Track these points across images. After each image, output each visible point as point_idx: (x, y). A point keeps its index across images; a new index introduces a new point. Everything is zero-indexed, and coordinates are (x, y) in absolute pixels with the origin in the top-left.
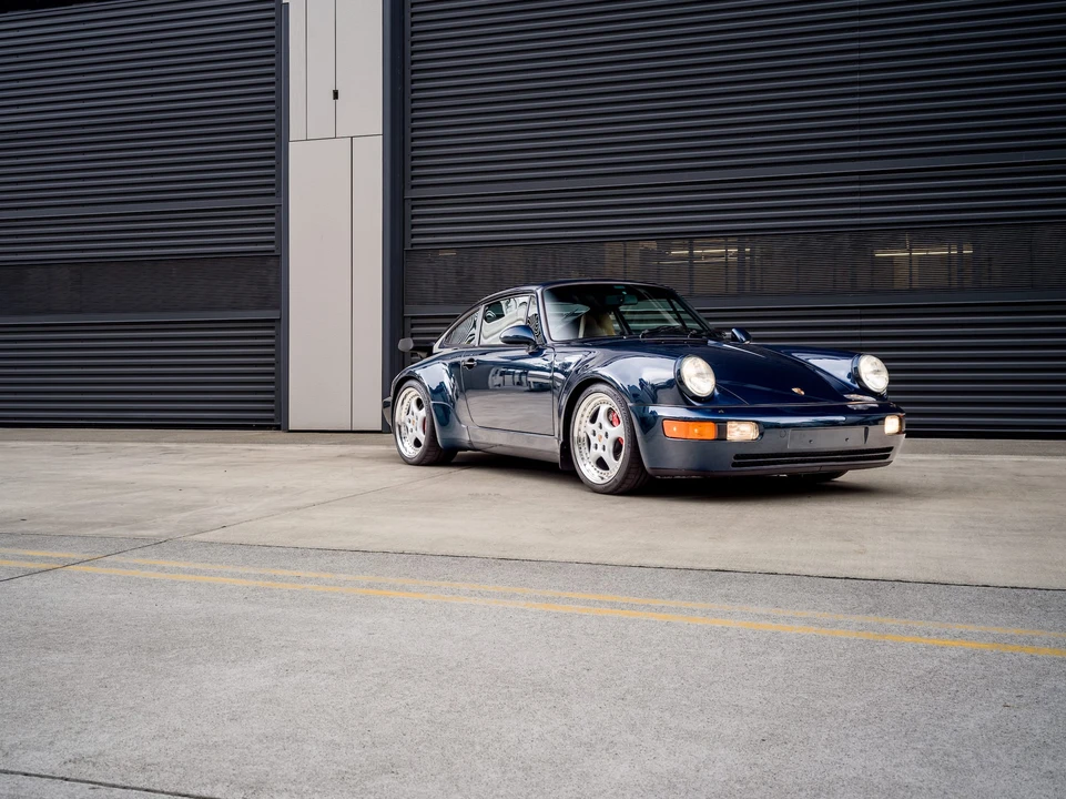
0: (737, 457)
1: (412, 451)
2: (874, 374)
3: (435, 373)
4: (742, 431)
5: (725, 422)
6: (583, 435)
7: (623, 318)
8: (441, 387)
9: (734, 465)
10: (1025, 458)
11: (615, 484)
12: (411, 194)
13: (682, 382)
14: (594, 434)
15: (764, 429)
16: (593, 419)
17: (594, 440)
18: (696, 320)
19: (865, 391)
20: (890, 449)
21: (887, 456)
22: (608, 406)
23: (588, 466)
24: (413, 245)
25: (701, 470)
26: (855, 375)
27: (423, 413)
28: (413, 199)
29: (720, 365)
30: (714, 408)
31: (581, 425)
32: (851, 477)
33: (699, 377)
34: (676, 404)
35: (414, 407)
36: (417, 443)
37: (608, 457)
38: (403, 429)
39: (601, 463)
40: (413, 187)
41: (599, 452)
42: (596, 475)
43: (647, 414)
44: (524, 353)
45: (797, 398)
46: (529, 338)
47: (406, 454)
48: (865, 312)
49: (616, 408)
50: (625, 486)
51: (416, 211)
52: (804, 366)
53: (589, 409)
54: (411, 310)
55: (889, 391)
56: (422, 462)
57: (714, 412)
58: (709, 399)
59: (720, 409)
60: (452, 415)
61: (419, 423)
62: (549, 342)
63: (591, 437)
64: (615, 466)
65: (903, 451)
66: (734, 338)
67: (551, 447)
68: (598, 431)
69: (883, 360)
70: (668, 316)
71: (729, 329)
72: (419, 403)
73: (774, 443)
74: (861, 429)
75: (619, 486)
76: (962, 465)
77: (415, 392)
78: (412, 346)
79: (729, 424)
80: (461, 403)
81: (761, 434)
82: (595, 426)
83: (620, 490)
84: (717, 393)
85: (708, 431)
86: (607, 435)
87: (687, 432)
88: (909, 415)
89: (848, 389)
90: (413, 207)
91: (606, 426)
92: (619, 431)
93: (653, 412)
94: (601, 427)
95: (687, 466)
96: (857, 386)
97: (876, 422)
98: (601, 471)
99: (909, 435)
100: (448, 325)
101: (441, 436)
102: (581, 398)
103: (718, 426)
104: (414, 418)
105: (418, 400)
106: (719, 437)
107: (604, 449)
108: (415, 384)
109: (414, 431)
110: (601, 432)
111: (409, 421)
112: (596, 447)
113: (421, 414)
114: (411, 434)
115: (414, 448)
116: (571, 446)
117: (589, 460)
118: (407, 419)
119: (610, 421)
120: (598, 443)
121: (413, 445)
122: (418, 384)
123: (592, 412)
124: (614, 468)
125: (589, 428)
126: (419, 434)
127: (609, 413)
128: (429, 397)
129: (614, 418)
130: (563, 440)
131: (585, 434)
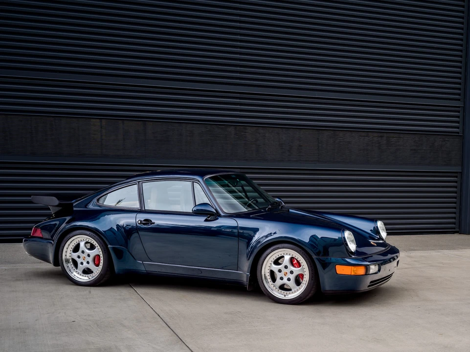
0: (370, 283)
2: (383, 230)
4: (373, 269)
5: (369, 266)
6: (267, 271)
13: (347, 244)
14: (280, 271)
15: (381, 267)
17: (278, 275)
22: (292, 256)
27: (95, 252)
30: (362, 257)
31: (267, 266)
36: (87, 272)
47: (78, 279)
49: (298, 257)
58: (355, 253)
60: (127, 254)
61: (92, 259)
62: (223, 214)
63: (276, 272)
80: (137, 247)
81: (379, 270)
82: (280, 267)
84: (358, 249)
91: (291, 267)
101: (117, 268)
103: (367, 268)
104: (85, 255)
105: (87, 243)
106: (367, 273)
107: (289, 279)
108: (88, 233)
109: (85, 264)
110: (286, 270)
111: (79, 257)
112: (282, 278)
113: (93, 253)
114: (81, 265)
115: (82, 274)
116: (258, 277)
117: (273, 286)
118: (75, 255)
119: (293, 265)
120: (284, 276)
121: (81, 272)
122: (91, 233)
123: (275, 258)
124: (296, 290)
125: (275, 268)
126: (92, 266)
127: (292, 260)
128: (107, 243)
129: (295, 263)
130: (250, 274)
131: (269, 271)
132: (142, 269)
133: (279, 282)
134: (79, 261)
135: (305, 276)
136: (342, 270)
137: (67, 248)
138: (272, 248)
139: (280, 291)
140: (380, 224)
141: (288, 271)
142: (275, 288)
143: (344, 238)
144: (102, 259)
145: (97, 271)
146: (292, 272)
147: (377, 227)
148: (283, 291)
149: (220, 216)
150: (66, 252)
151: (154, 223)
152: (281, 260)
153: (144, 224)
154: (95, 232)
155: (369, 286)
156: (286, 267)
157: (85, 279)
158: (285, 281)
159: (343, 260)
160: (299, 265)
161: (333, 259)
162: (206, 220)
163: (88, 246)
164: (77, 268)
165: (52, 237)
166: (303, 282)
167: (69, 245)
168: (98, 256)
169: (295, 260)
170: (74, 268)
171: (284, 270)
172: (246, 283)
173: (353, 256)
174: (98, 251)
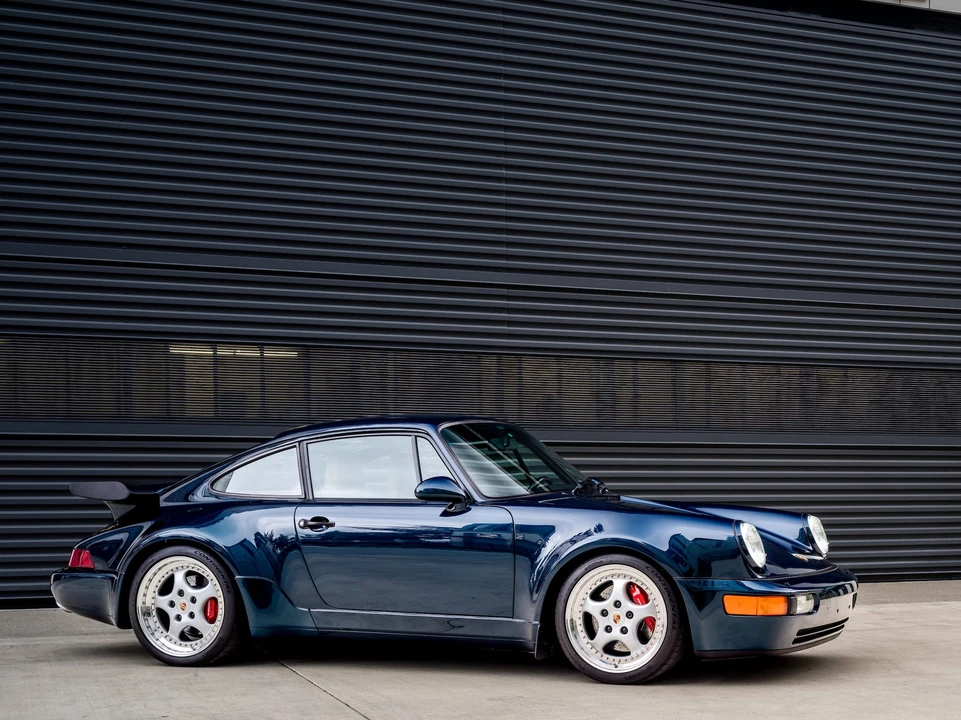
0: (799, 632)
1: (181, 647)
5: (794, 595)
11: (649, 673)
13: (747, 552)
14: (604, 614)
15: (820, 600)
16: (598, 596)
17: (601, 623)
19: (816, 552)
22: (629, 580)
23: (594, 654)
27: (209, 592)
31: (577, 602)
33: (756, 546)
35: (182, 584)
39: (613, 649)
49: (644, 581)
60: (277, 594)
61: (200, 607)
63: (596, 617)
64: (645, 652)
75: (652, 674)
78: (127, 493)
79: (797, 598)
81: (816, 607)
82: (605, 605)
91: (628, 605)
94: (618, 606)
96: (811, 548)
98: (613, 657)
103: (790, 601)
104: (186, 599)
105: (189, 573)
106: (790, 612)
107: (624, 631)
108: (192, 551)
109: (185, 618)
110: (617, 612)
111: (172, 604)
112: (608, 629)
113: (203, 594)
114: (176, 622)
115: (179, 642)
116: (557, 629)
117: (589, 646)
118: (163, 602)
119: (631, 599)
120: (612, 624)
121: (176, 638)
122: (199, 552)
123: (594, 587)
124: (639, 652)
125: (594, 607)
126: (199, 622)
127: (629, 588)
128: (233, 570)
129: (637, 596)
130: (541, 622)
131: (581, 615)
132: (308, 624)
133: (602, 638)
134: (172, 613)
135: (658, 623)
136: (736, 605)
137: (147, 588)
138: (586, 565)
139: (606, 656)
140: (814, 523)
141: (622, 612)
142: (594, 651)
143: (740, 538)
144: (221, 606)
145: (211, 632)
146: (630, 615)
147: (808, 529)
148: (611, 657)
149: (474, 503)
150: (145, 595)
151: (332, 525)
152: (606, 591)
153: (312, 527)
154: (206, 548)
155: (795, 641)
156: (617, 604)
157: (184, 650)
158: (616, 634)
159: (738, 583)
160: (645, 598)
161: (718, 583)
162: (445, 514)
163: (193, 580)
164: (167, 629)
165: (114, 565)
166: (655, 635)
167: (150, 580)
168: (214, 600)
169: (637, 590)
170: (162, 629)
171: (613, 612)
172: (531, 644)
173: (759, 577)
174: (213, 589)
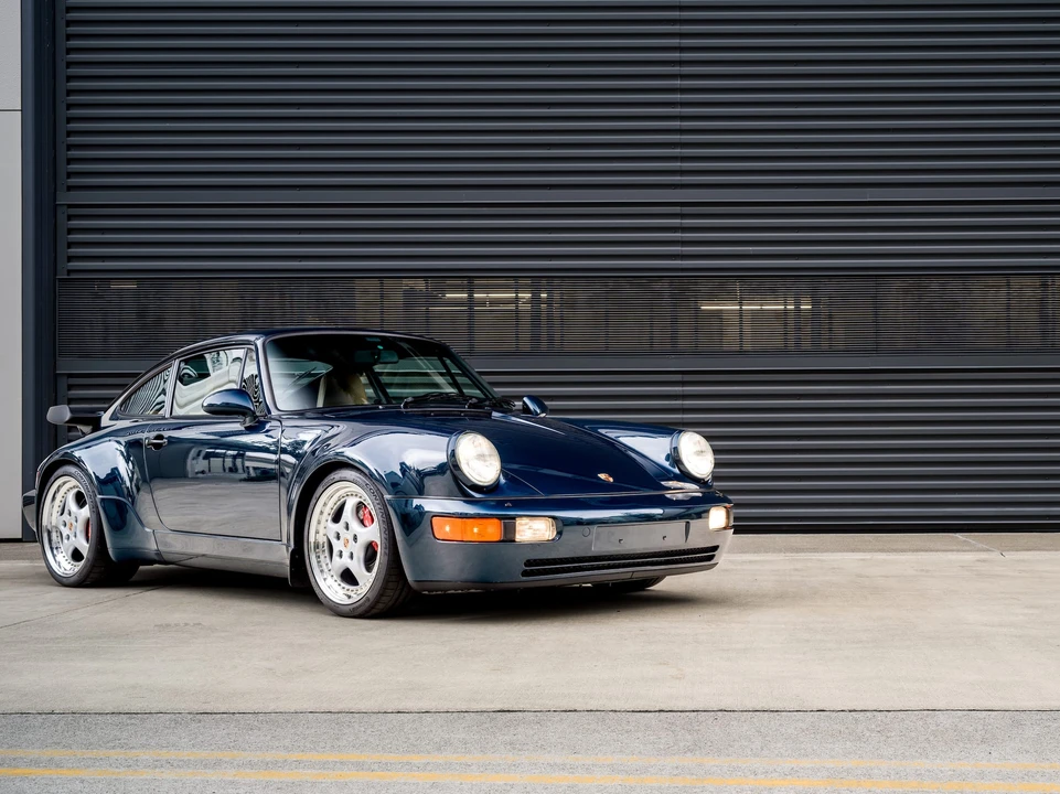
0: (529, 563)
1: (68, 567)
2: (697, 455)
3: (105, 456)
4: (534, 529)
5: (514, 518)
6: (322, 539)
7: (379, 382)
8: (114, 476)
9: (525, 573)
10: (867, 556)
11: (367, 604)
12: (65, 198)
13: (457, 467)
14: (338, 538)
15: (563, 526)
16: (337, 517)
17: (337, 545)
18: (477, 384)
19: (686, 476)
20: (715, 548)
21: (711, 558)
22: (358, 500)
23: (330, 581)
24: (69, 272)
25: (482, 582)
26: (675, 458)
27: (86, 512)
28: (70, 206)
29: (509, 446)
30: (498, 500)
31: (320, 526)
32: (670, 584)
33: (480, 460)
34: (450, 495)
35: (72, 505)
36: (76, 555)
37: (357, 568)
38: (54, 535)
39: (348, 577)
40: (70, 188)
41: (346, 562)
42: (341, 592)
43: (409, 508)
44: (237, 427)
45: (605, 486)
46: (245, 407)
47: (60, 571)
48: (687, 377)
49: (368, 501)
50: (380, 606)
51: (75, 223)
52: (613, 445)
53: (331, 504)
54: (67, 366)
55: (716, 477)
56: (83, 582)
57: (500, 505)
58: (494, 489)
59: (506, 501)
60: (131, 516)
61: (80, 527)
62: (274, 413)
63: (334, 541)
64: (367, 580)
65: (731, 551)
66: (526, 409)
67: (278, 556)
68: (345, 535)
69: (708, 438)
70: (439, 380)
71: (520, 398)
72: (80, 499)
73: (576, 545)
74: (681, 524)
75: (372, 607)
76: (799, 566)
77: (73, 482)
78: (68, 416)
79: (518, 521)
80: (144, 500)
81: (560, 533)
82: (339, 527)
83: (374, 611)
84: (503, 481)
85: (492, 531)
86: (355, 538)
87: (464, 532)
88: (738, 505)
89: (666, 475)
90: (70, 218)
91: (355, 526)
92: (372, 533)
93: (418, 507)
94: (347, 528)
95: (464, 576)
96: (676, 470)
97: (699, 516)
98: (347, 587)
99: (738, 530)
100: (124, 387)
101: (113, 544)
102: (320, 489)
103: (509, 524)
104: (72, 519)
105: (78, 493)
106: (505, 538)
108: (72, 470)
109: (72, 538)
110: (347, 535)
111: (64, 524)
112: (341, 554)
113: (82, 515)
114: (66, 542)
115: (71, 562)
116: (305, 554)
117: (330, 573)
118: (59, 522)
119: (360, 521)
120: (343, 549)
122: (78, 471)
123: (335, 507)
125: (333, 530)
126: (80, 543)
127: (358, 509)
128: (95, 489)
130: (294, 546)
131: (326, 539)
132: (152, 546)
133: (338, 564)
134: (65, 531)
136: (446, 529)
137: (53, 507)
138: (324, 482)
139: (343, 585)
141: (350, 535)
156: (347, 526)
158: (345, 559)
160: (371, 520)
174: (88, 511)
